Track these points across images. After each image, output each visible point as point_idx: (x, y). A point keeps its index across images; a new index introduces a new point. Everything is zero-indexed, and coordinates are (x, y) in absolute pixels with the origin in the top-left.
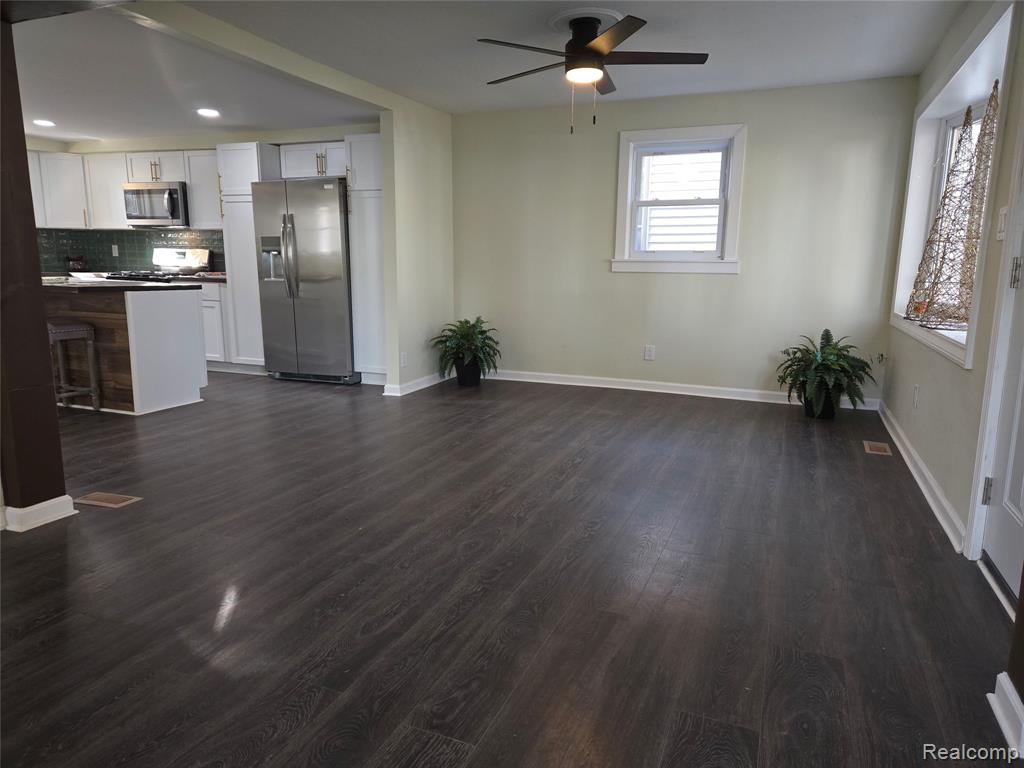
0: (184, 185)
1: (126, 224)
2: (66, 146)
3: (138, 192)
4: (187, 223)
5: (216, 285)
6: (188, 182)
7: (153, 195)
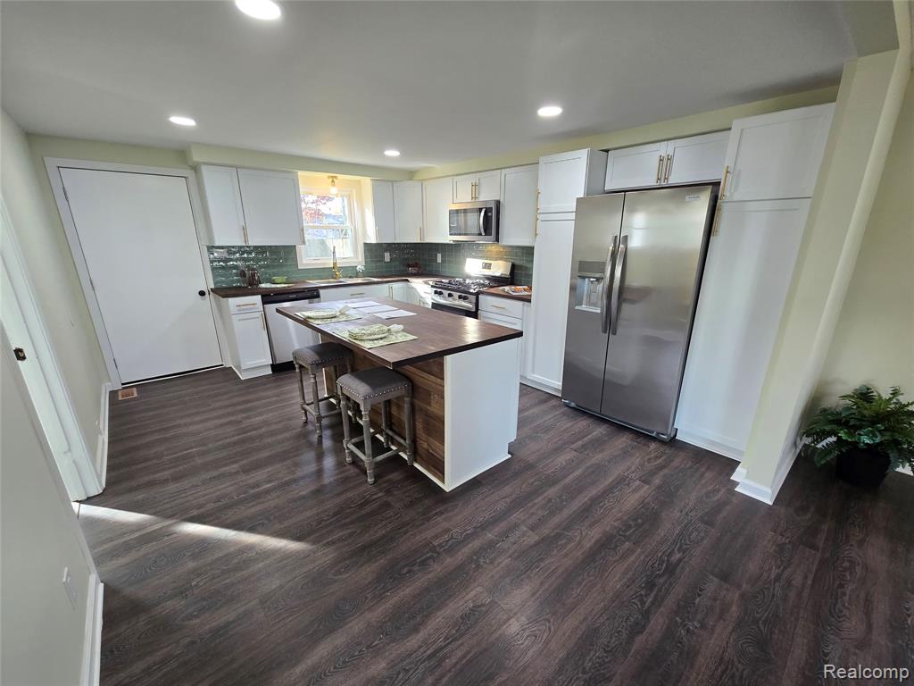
0: (498, 203)
1: (448, 239)
2: (411, 174)
3: (457, 211)
4: (497, 240)
5: (520, 303)
6: (501, 201)
7: (469, 214)
